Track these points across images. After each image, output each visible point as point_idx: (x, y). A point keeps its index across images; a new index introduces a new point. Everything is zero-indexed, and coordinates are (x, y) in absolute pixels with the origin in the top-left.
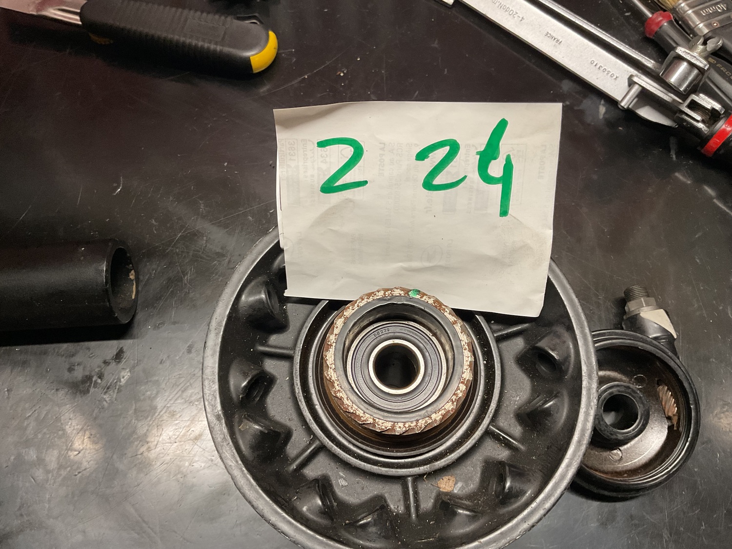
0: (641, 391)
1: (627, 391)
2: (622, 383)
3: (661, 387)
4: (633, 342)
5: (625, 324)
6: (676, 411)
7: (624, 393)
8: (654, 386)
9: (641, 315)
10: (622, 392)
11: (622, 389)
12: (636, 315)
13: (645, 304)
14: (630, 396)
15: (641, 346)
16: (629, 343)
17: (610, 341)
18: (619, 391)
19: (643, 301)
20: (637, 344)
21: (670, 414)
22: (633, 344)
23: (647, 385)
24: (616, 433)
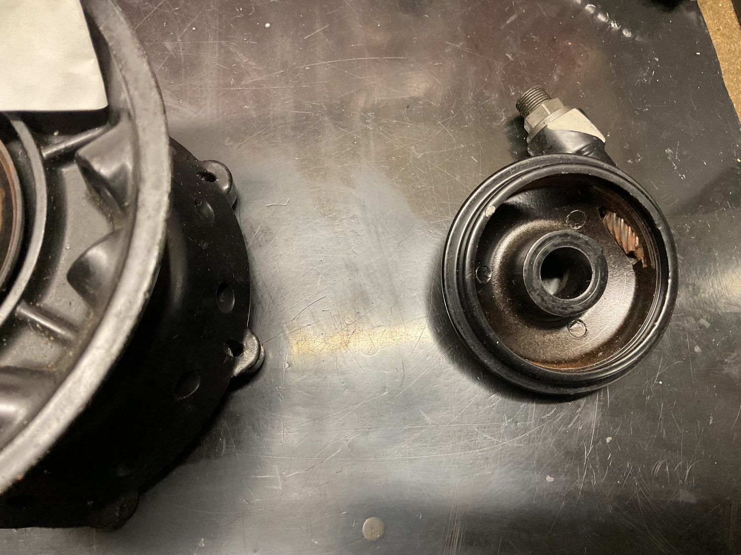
0: (582, 233)
1: (565, 241)
2: (555, 233)
3: (607, 217)
4: (551, 168)
5: (531, 149)
6: (637, 242)
7: (561, 245)
8: (598, 219)
9: (548, 127)
10: (559, 244)
11: (557, 241)
12: (543, 130)
13: (550, 110)
14: (572, 247)
15: (565, 170)
16: (547, 172)
17: (520, 180)
18: (555, 246)
19: (545, 107)
20: (558, 170)
21: (631, 249)
22: (553, 171)
23: (587, 221)
24: (569, 305)
